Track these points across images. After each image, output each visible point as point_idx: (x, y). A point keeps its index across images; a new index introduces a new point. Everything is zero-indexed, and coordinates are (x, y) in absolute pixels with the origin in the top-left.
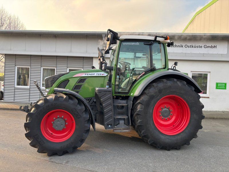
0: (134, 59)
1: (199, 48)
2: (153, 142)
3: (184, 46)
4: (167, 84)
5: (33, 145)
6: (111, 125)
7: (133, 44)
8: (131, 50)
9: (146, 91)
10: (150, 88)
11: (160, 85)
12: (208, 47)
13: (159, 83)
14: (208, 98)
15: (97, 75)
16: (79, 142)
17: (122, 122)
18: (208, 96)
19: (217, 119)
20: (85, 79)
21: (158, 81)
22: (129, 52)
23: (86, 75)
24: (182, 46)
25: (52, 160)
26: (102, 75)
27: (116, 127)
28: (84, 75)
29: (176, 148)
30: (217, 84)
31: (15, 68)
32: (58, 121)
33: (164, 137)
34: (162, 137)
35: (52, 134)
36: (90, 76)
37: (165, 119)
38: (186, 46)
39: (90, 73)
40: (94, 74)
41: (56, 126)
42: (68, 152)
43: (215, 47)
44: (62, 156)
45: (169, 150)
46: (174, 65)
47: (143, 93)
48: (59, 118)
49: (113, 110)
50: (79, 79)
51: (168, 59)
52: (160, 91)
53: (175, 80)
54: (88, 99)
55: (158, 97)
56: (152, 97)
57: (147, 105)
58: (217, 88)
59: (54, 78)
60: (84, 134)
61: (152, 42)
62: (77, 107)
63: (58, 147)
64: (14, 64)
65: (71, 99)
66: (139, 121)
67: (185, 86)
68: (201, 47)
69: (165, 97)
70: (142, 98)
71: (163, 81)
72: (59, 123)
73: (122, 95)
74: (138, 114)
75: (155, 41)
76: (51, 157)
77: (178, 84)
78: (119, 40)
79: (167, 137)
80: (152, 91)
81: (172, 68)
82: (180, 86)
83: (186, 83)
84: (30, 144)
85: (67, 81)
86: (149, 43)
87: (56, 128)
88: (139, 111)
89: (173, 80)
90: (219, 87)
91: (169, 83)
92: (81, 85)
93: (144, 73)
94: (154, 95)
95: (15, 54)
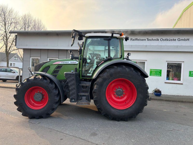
0: (105, 51)
1: (173, 41)
2: (105, 113)
3: (159, 40)
4: (117, 70)
5: (19, 110)
6: (74, 99)
7: (95, 39)
8: (101, 44)
9: (101, 75)
10: (104, 73)
11: (112, 70)
12: (182, 40)
13: (111, 69)
14: (182, 84)
15: (71, 63)
16: (51, 110)
17: (84, 98)
18: (182, 83)
19: (185, 102)
20: (61, 66)
21: (111, 67)
22: (100, 46)
23: (62, 63)
24: (158, 40)
25: (30, 121)
26: (75, 63)
27: (79, 101)
28: (61, 63)
29: (124, 119)
30: (190, 72)
31: (30, 59)
32: (37, 95)
33: (114, 110)
34: (113, 110)
35: (34, 104)
36: (65, 63)
37: (118, 97)
38: (162, 40)
39: (65, 62)
40: (68, 62)
41: (36, 98)
42: (42, 117)
43: (188, 40)
44: (38, 120)
45: (118, 121)
46: (127, 56)
47: (98, 76)
48: (39, 92)
49: (76, 88)
50: (57, 66)
51: (124, 50)
52: (111, 75)
53: (124, 67)
54: (64, 80)
55: (110, 80)
56: (105, 80)
57: (101, 85)
58: (190, 76)
59: (40, 65)
60: (54, 105)
61: (110, 38)
62: (49, 85)
63: (35, 113)
64: (30, 56)
65: (46, 79)
66: (95, 97)
67: (133, 71)
68: (175, 40)
69: (116, 79)
70: (98, 80)
71: (114, 67)
72: (38, 96)
73: (88, 78)
74: (94, 92)
75: (112, 37)
76: (31, 120)
77: (126, 70)
78: (85, 37)
79: (117, 111)
80: (105, 75)
81: (126, 58)
82: (128, 71)
83: (133, 69)
84: (17, 109)
85: (48, 67)
86: (108, 39)
87: (36, 99)
88: (95, 89)
89: (123, 66)
90: (192, 75)
91: (119, 69)
92: (59, 71)
93: (103, 62)
94: (107, 78)
95: (30, 49)
